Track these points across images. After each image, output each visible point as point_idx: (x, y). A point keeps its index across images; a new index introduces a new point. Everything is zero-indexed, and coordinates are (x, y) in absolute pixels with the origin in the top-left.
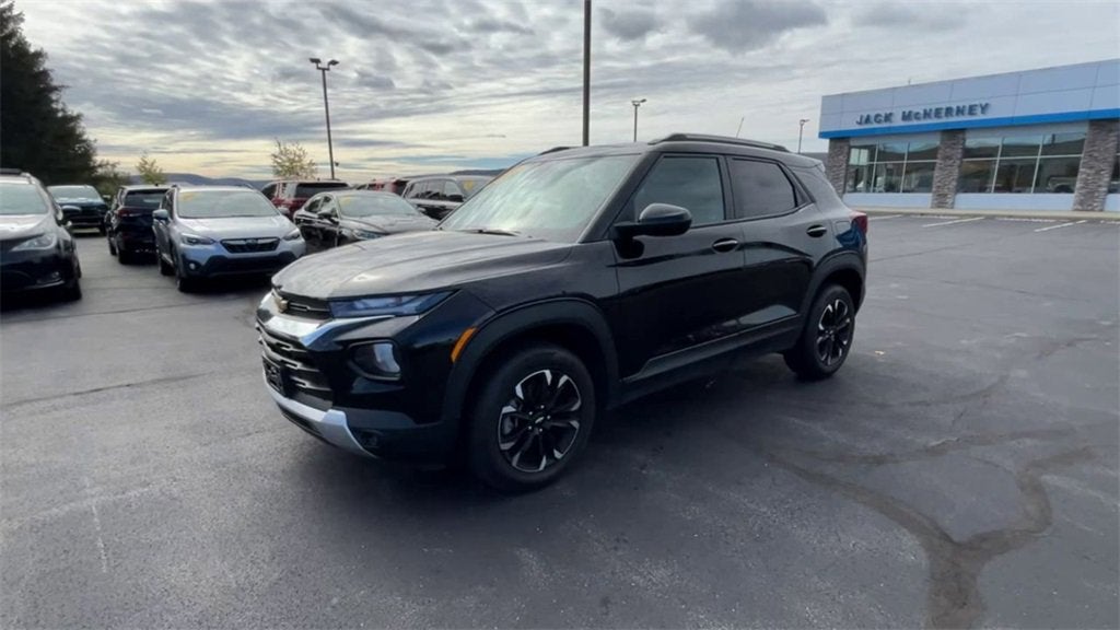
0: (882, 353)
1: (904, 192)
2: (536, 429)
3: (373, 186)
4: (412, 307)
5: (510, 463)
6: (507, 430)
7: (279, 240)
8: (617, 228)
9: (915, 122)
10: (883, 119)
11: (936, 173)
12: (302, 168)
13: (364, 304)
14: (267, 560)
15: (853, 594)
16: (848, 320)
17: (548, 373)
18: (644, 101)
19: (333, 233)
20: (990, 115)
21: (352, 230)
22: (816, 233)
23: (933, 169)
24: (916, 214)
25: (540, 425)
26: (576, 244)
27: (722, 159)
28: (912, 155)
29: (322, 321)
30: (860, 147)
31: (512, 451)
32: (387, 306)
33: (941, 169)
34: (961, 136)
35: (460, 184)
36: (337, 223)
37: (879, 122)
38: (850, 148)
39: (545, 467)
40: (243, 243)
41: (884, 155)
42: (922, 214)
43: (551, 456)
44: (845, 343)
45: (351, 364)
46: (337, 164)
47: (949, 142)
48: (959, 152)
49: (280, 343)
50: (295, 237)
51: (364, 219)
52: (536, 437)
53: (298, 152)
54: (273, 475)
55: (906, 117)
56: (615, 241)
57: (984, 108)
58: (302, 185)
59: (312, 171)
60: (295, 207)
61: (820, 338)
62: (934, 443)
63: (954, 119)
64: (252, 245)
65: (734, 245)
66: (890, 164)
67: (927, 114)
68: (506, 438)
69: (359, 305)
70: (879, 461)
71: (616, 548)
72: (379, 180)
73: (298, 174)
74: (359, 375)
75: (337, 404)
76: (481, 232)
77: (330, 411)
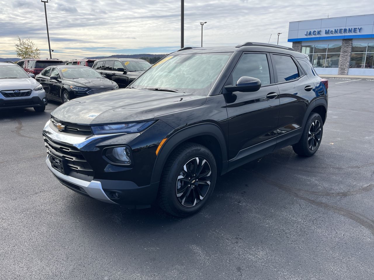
0: (333, 144)
1: (326, 67)
2: (192, 186)
3: (75, 63)
4: (135, 129)
5: (181, 203)
6: (179, 187)
7: (31, 90)
8: (226, 88)
9: (331, 35)
10: (317, 33)
11: (340, 59)
12: (32, 52)
13: (110, 127)
14: (65, 259)
15: (349, 258)
16: (320, 129)
17: (197, 159)
18: (206, 23)
19: (59, 87)
20: (363, 33)
21: (70, 86)
22: (308, 89)
23: (339, 57)
24: (332, 78)
25: (193, 184)
26: (208, 96)
27: (268, 54)
28: (330, 50)
29: (87, 136)
30: (306, 46)
31: (182, 197)
32: (121, 128)
33: (342, 57)
34: (350, 42)
35: (123, 63)
36: (61, 82)
37: (315, 34)
38: (302, 46)
39: (196, 204)
40: (12, 92)
41: (317, 50)
42: (335, 78)
43: (198, 198)
44: (319, 140)
45: (104, 157)
46: (53, 51)
47: (345, 45)
48: (350, 50)
49: (63, 147)
50: (40, 89)
51: (75, 80)
52: (192, 189)
53: (29, 44)
54: (56, 214)
55: (327, 32)
56: (224, 95)
57: (360, 30)
58: (38, 62)
59: (37, 54)
60: (36, 73)
61: (309, 138)
62: (365, 186)
63: (348, 34)
64: (17, 93)
65: (275, 96)
66: (319, 54)
67: (336, 32)
68: (179, 191)
69: (107, 128)
70: (344, 195)
71: (237, 242)
72: (79, 60)
73: (30, 55)
74: (108, 163)
75: (96, 178)
76: (157, 90)
77: (93, 181)
